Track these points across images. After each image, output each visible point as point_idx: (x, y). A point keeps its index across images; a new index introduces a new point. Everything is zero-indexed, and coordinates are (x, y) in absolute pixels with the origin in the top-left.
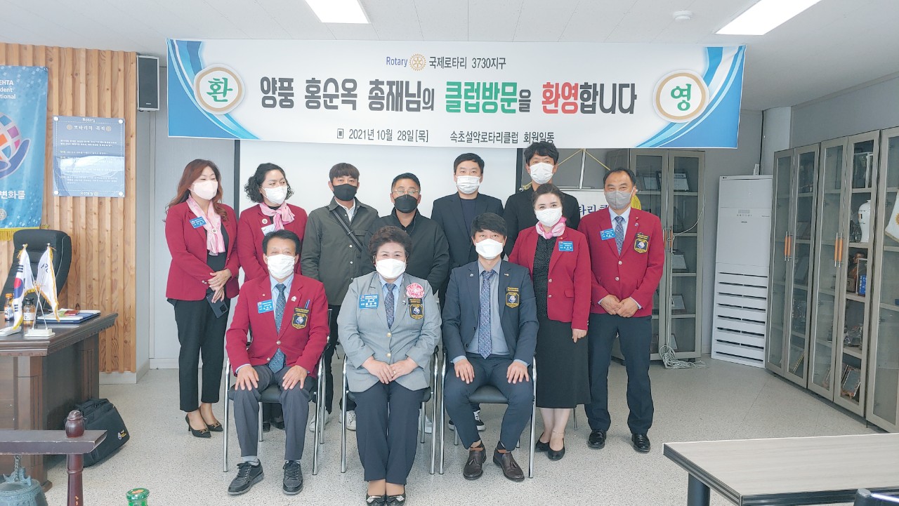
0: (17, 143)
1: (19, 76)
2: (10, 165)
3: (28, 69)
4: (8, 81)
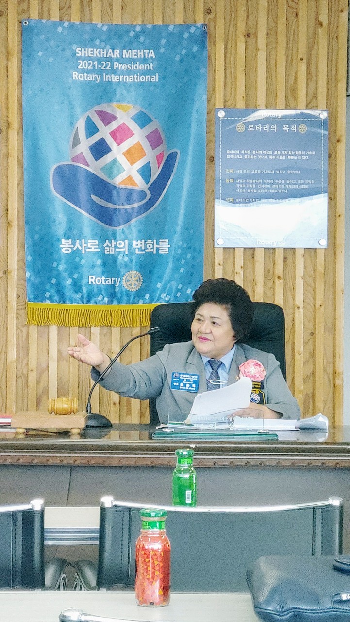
0: (159, 158)
1: (163, 41)
2: (149, 195)
3: (177, 30)
4: (147, 51)
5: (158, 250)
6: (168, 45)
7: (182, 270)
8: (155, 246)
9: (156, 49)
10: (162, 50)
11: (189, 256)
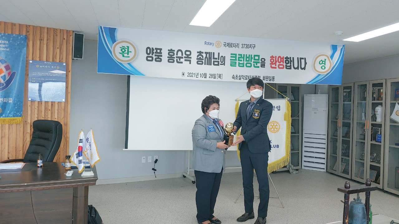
0: (9, 74)
1: (11, 39)
2: (5, 85)
3: (16, 36)
4: (5, 41)
5: (8, 101)
6: (13, 40)
7: (16, 108)
8: (7, 100)
9: (9, 41)
10: (11, 41)
11: (18, 103)
